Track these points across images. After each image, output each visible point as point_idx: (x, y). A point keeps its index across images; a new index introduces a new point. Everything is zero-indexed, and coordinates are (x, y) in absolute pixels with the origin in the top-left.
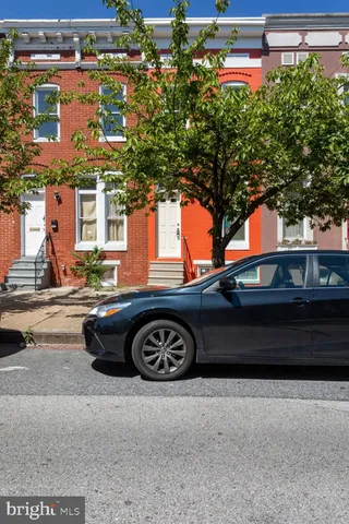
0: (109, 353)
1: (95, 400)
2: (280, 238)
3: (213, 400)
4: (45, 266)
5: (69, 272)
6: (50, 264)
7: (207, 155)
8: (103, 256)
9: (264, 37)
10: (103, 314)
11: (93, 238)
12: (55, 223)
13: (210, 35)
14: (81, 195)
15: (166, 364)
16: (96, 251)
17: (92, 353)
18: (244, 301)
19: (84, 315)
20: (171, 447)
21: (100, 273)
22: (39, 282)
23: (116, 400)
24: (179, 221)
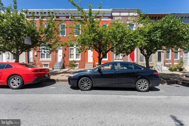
0: (73, 85)
1: (69, 95)
2: (115, 58)
3: (96, 95)
4: (62, 64)
5: (68, 65)
6: (63, 64)
7: (97, 40)
8: (75, 62)
9: (111, 13)
10: (72, 76)
11: (73, 58)
12: (64, 54)
13: (98, 14)
14: (70, 48)
15: (86, 87)
16: (74, 61)
17: (70, 84)
18: (103, 73)
19: (68, 76)
20: (84, 106)
21: (75, 66)
22: (61, 68)
23: (74, 95)
24: (92, 54)
